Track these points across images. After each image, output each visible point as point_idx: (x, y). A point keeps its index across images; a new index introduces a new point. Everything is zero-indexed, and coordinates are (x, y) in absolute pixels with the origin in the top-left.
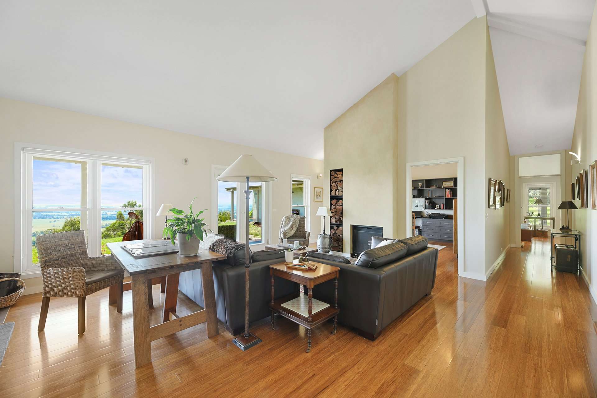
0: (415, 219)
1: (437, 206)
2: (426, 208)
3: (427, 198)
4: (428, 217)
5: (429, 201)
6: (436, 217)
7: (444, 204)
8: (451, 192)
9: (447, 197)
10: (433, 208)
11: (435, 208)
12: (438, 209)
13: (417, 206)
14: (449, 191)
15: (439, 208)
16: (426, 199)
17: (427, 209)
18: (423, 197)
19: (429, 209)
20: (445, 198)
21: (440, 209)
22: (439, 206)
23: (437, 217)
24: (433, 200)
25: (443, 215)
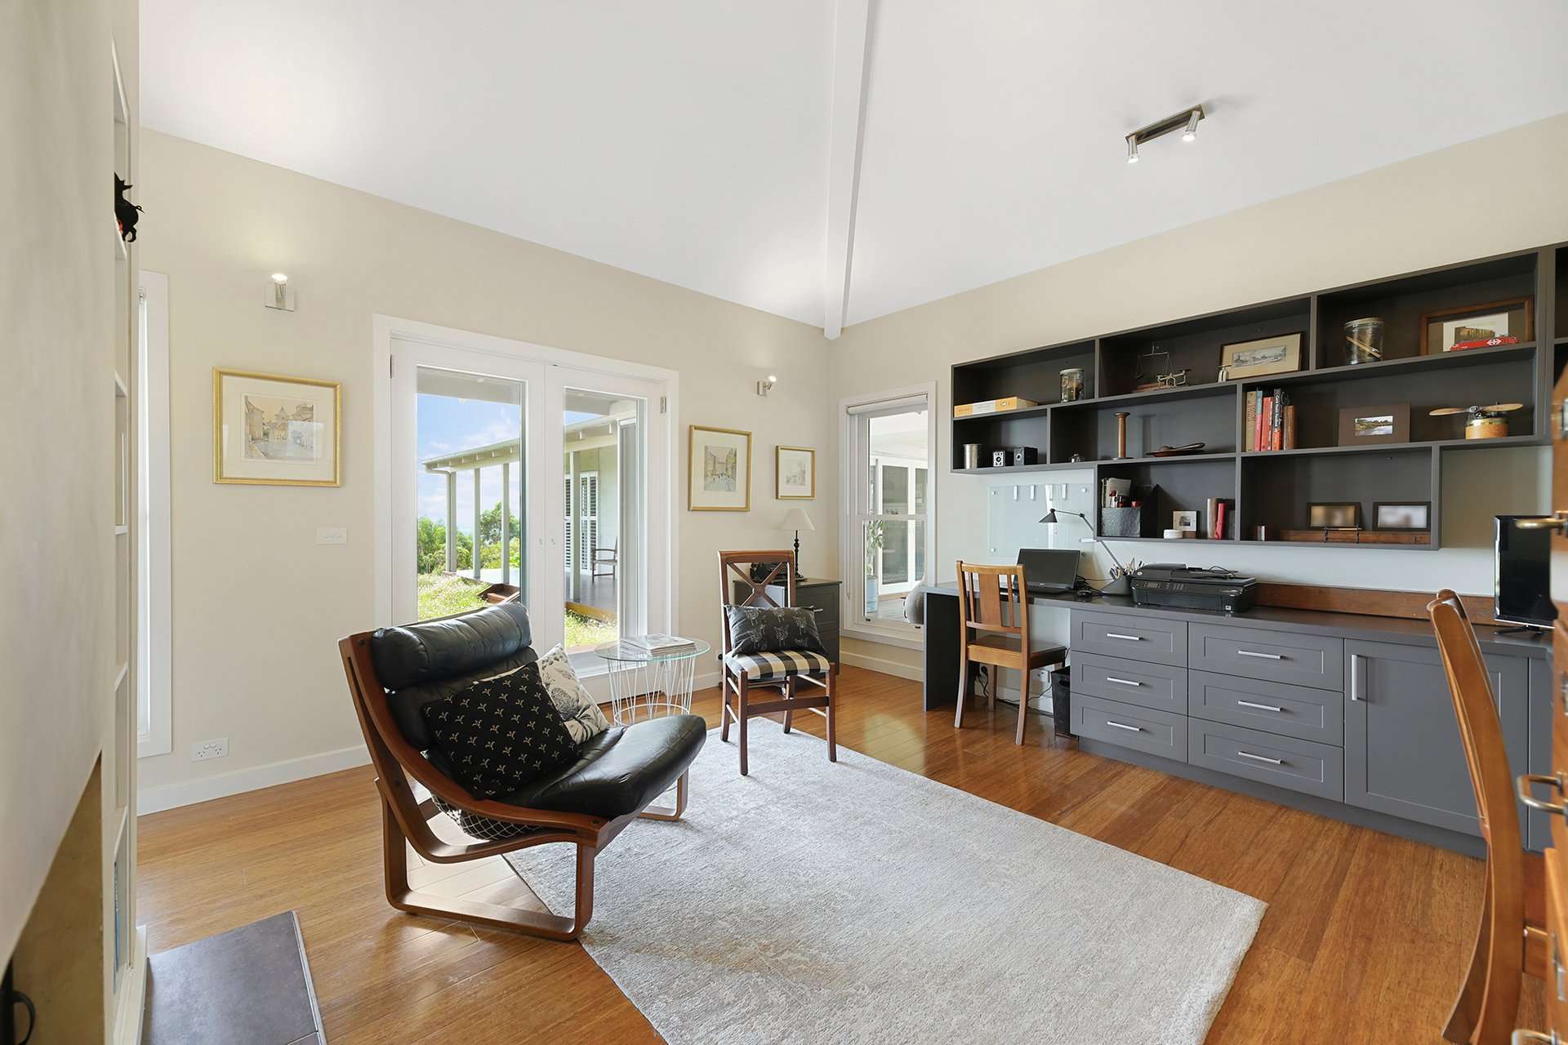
0: (1030, 601)
1: (1177, 515)
2: (1100, 532)
3: (1115, 461)
4: (1121, 589)
5: (1127, 483)
6: (1172, 593)
7: (1229, 505)
8: (1290, 411)
9: (1253, 450)
10: (1152, 529)
11: (1168, 534)
12: (1185, 535)
13: (1052, 518)
14: (1273, 403)
15: (1193, 528)
16: (1104, 473)
17: (1112, 537)
18: (1087, 455)
19: (1124, 535)
20: (1238, 455)
21: (1200, 534)
22: (1191, 516)
23: (1179, 593)
24: (1157, 478)
25: (1222, 578)
